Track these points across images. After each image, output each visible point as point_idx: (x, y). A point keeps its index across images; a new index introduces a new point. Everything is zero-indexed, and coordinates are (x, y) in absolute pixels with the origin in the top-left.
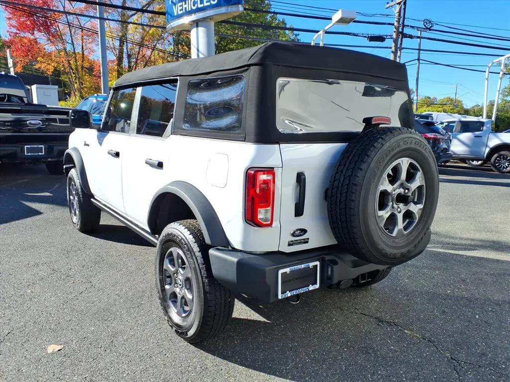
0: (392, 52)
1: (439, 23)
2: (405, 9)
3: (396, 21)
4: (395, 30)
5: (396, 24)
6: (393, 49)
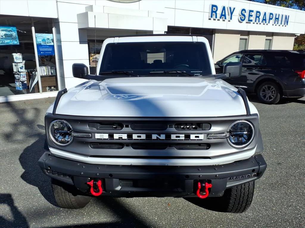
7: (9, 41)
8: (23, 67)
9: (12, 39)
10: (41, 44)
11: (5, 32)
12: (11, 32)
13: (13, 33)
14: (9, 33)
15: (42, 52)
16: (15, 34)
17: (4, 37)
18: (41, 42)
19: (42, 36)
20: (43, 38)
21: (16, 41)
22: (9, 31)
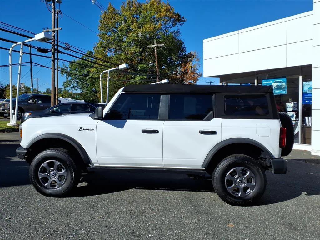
0: (52, 60)
1: (73, 46)
2: (58, 35)
3: (53, 41)
4: (52, 47)
5: (53, 43)
6: (53, 58)
7: (279, 91)
8: (293, 115)
9: (282, 89)
10: (307, 92)
11: (277, 83)
12: (282, 83)
13: (283, 83)
14: (280, 84)
15: (307, 100)
16: (284, 84)
17: (276, 88)
18: (307, 90)
19: (309, 84)
20: (310, 86)
21: (285, 91)
22: (280, 82)
